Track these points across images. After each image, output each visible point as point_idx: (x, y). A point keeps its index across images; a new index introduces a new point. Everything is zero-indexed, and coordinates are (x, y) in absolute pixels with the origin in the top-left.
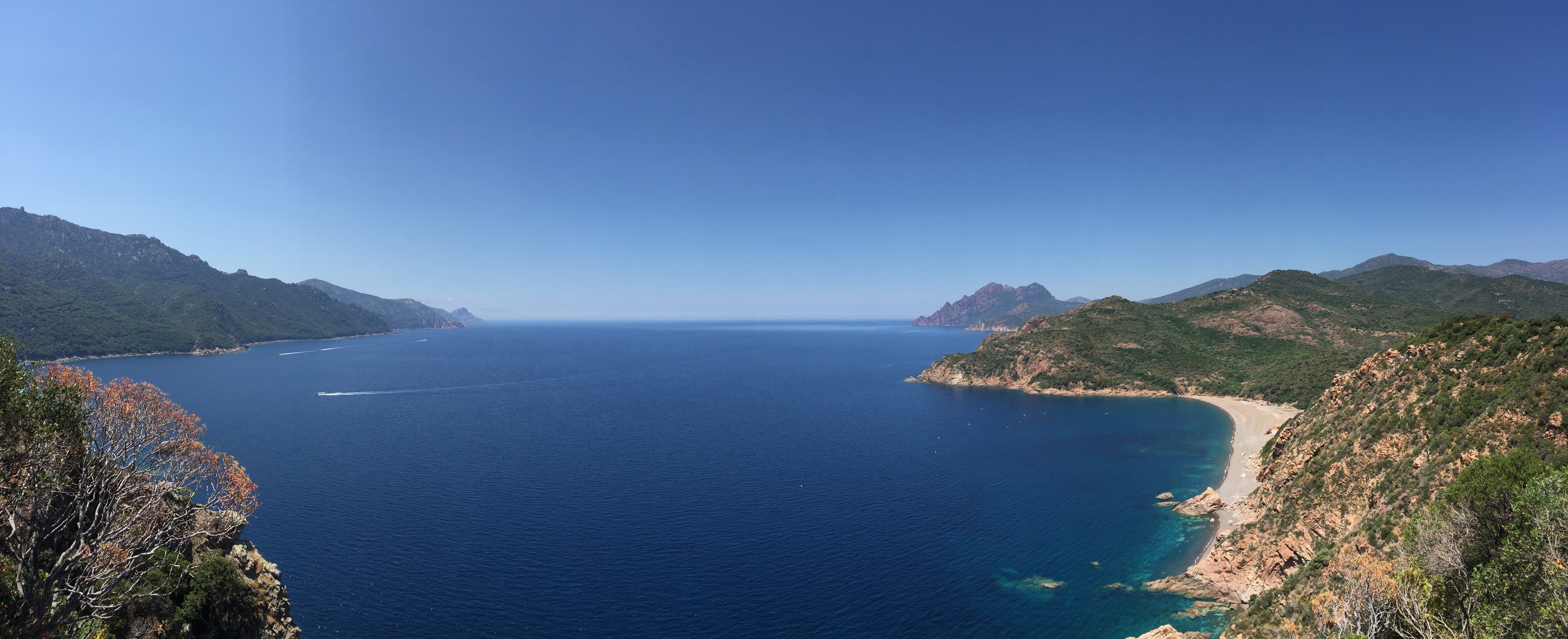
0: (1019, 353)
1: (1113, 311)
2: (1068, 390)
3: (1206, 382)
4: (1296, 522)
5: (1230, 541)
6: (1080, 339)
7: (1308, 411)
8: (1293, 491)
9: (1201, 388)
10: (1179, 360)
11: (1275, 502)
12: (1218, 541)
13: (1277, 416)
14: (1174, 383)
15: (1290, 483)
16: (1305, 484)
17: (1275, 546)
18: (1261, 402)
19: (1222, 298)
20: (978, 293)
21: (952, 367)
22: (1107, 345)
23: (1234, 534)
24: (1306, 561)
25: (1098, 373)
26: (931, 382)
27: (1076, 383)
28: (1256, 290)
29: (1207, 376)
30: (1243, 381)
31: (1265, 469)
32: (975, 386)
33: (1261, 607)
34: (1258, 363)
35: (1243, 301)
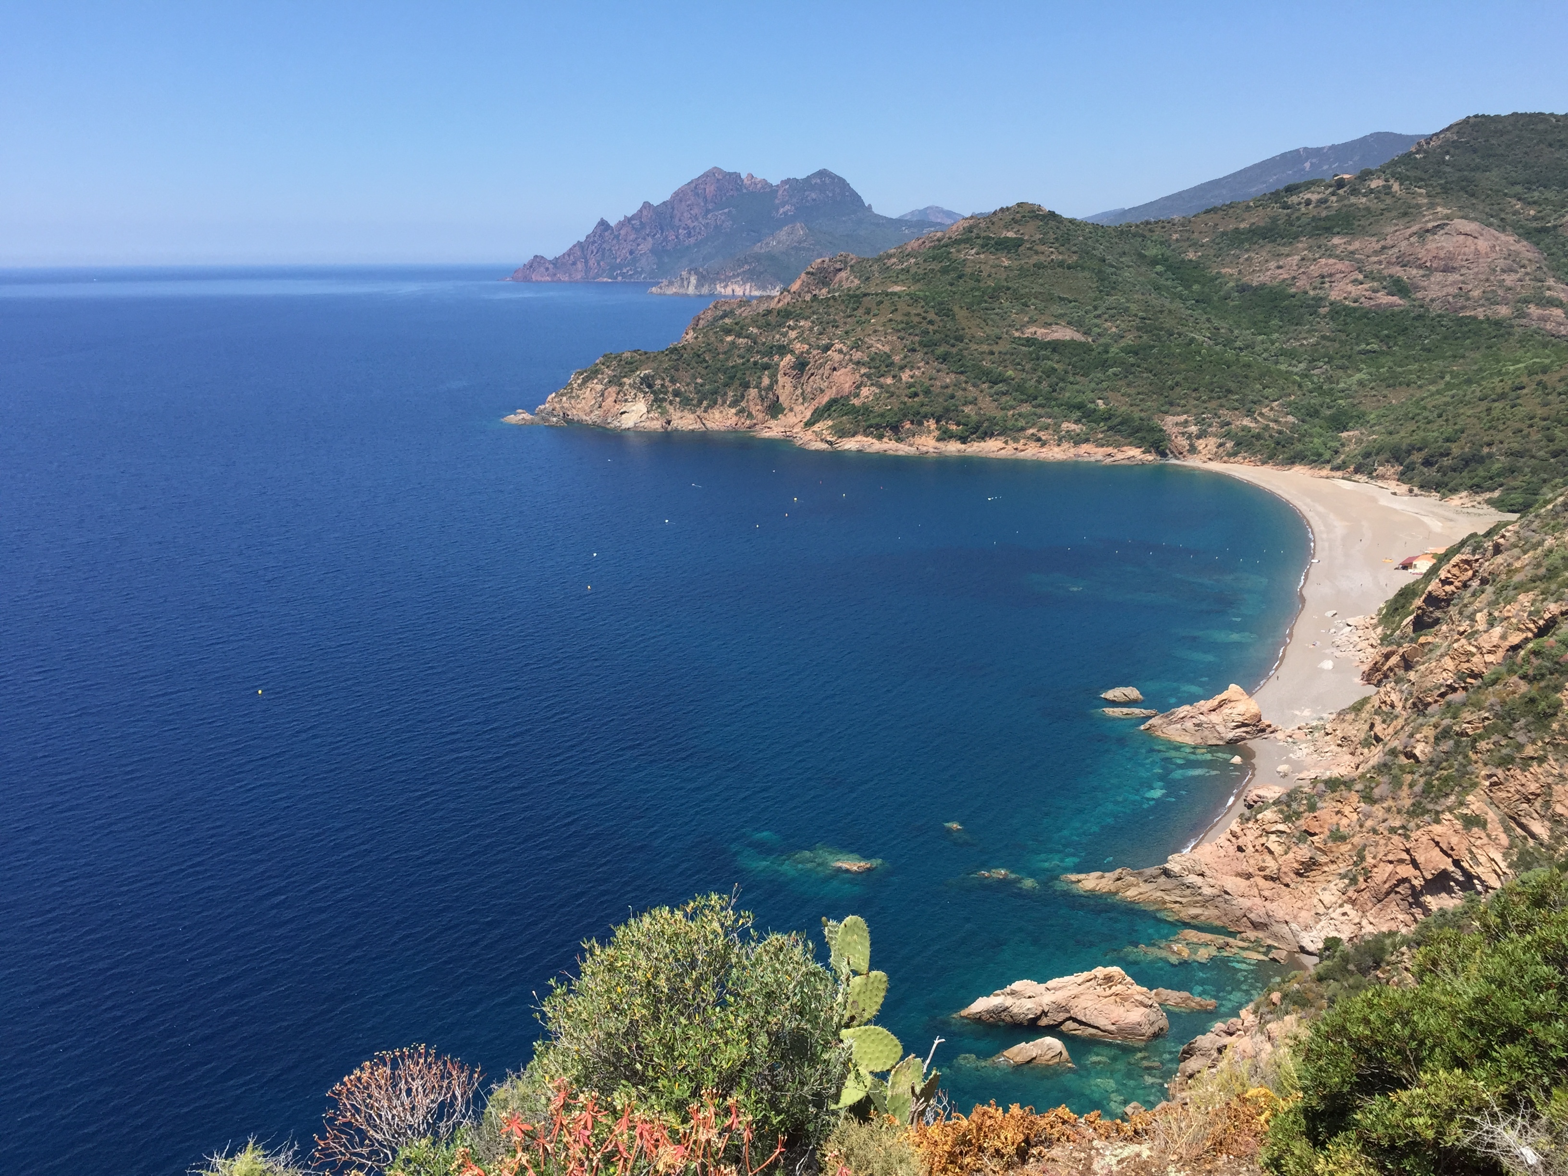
0: (783, 350)
1: (1017, 244)
2: (899, 440)
3: (1244, 428)
4: (1465, 791)
5: (1281, 811)
6: (931, 316)
7: (1531, 517)
8: (1466, 715)
9: (1229, 445)
10: (1179, 373)
11: (1411, 736)
12: (1250, 807)
13: (1436, 525)
14: (1161, 430)
15: (1460, 696)
16: (1503, 703)
17: (1402, 839)
18: (1393, 485)
19: (1308, 202)
20: (679, 196)
21: (621, 385)
22: (997, 331)
23: (1291, 796)
24: (1487, 888)
25: (974, 402)
26: (570, 422)
27: (920, 424)
28: (1408, 178)
29: (1250, 413)
30: (1345, 429)
31: (1387, 657)
32: (676, 430)
33: (1351, 967)
34: (1392, 382)
35: (1368, 209)
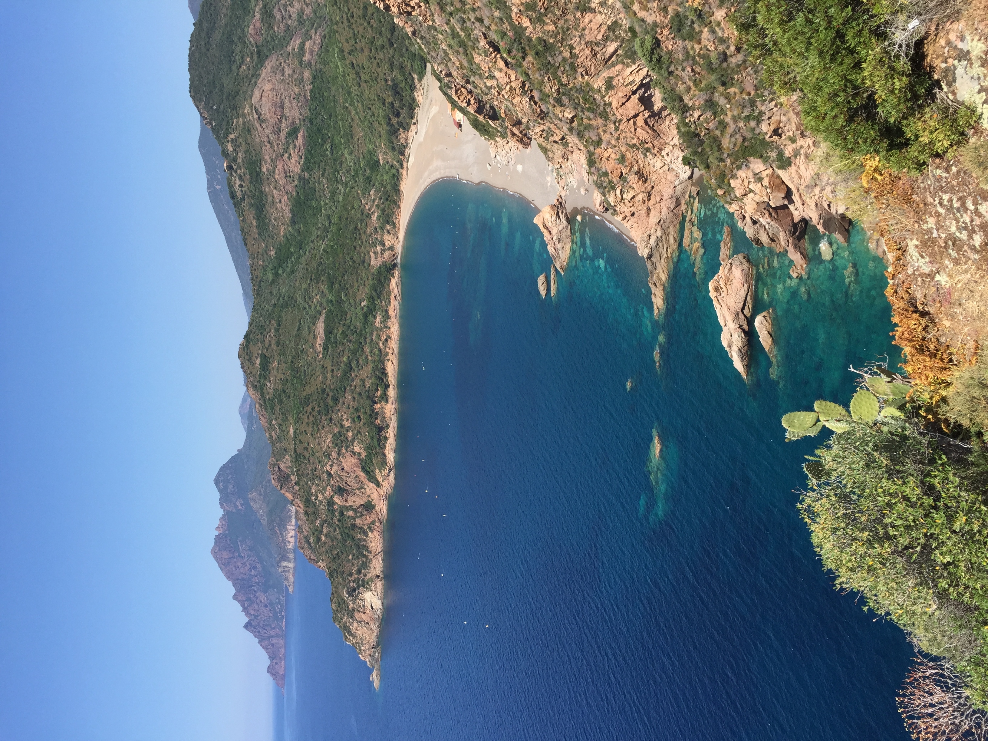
0: (331, 503)
1: (264, 357)
2: (388, 427)
3: (378, 219)
4: (592, 89)
5: (609, 192)
6: (309, 409)
7: (429, 57)
8: (547, 90)
9: (388, 227)
10: (344, 258)
11: (560, 120)
12: (607, 210)
13: (434, 110)
14: (380, 267)
15: (536, 94)
16: (539, 69)
17: (621, 124)
18: (411, 134)
19: (241, 186)
21: (353, 609)
22: (319, 367)
23: (599, 186)
24: (648, 75)
25: (363, 381)
26: (378, 644)
27: (377, 414)
28: (227, 129)
29: (369, 216)
30: (378, 162)
31: (513, 134)
32: (383, 571)
33: (699, 150)
34: (350, 136)
35: (245, 152)
